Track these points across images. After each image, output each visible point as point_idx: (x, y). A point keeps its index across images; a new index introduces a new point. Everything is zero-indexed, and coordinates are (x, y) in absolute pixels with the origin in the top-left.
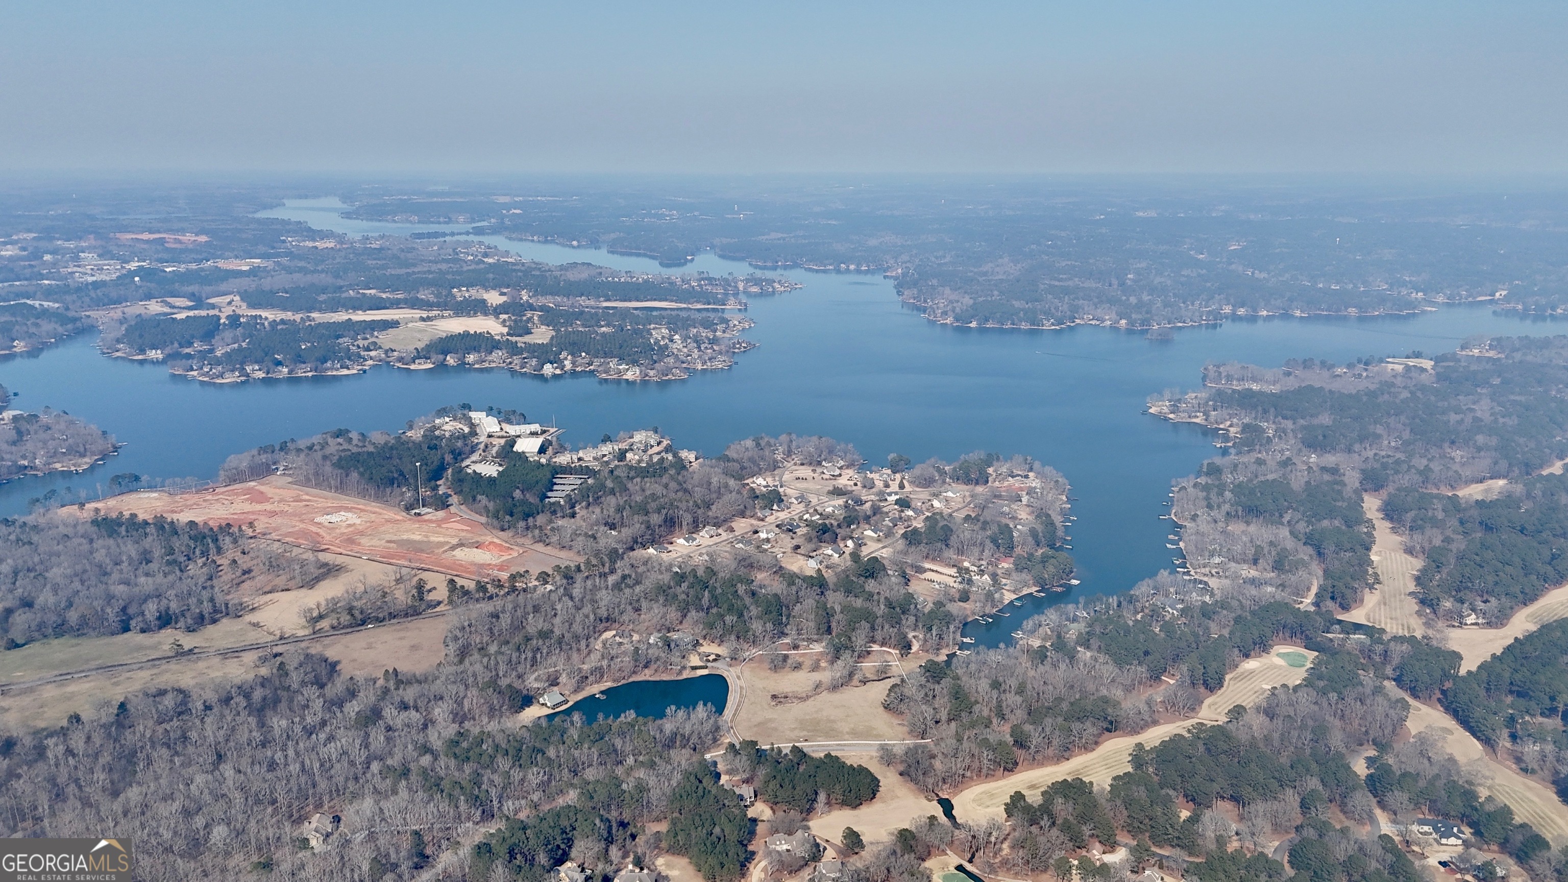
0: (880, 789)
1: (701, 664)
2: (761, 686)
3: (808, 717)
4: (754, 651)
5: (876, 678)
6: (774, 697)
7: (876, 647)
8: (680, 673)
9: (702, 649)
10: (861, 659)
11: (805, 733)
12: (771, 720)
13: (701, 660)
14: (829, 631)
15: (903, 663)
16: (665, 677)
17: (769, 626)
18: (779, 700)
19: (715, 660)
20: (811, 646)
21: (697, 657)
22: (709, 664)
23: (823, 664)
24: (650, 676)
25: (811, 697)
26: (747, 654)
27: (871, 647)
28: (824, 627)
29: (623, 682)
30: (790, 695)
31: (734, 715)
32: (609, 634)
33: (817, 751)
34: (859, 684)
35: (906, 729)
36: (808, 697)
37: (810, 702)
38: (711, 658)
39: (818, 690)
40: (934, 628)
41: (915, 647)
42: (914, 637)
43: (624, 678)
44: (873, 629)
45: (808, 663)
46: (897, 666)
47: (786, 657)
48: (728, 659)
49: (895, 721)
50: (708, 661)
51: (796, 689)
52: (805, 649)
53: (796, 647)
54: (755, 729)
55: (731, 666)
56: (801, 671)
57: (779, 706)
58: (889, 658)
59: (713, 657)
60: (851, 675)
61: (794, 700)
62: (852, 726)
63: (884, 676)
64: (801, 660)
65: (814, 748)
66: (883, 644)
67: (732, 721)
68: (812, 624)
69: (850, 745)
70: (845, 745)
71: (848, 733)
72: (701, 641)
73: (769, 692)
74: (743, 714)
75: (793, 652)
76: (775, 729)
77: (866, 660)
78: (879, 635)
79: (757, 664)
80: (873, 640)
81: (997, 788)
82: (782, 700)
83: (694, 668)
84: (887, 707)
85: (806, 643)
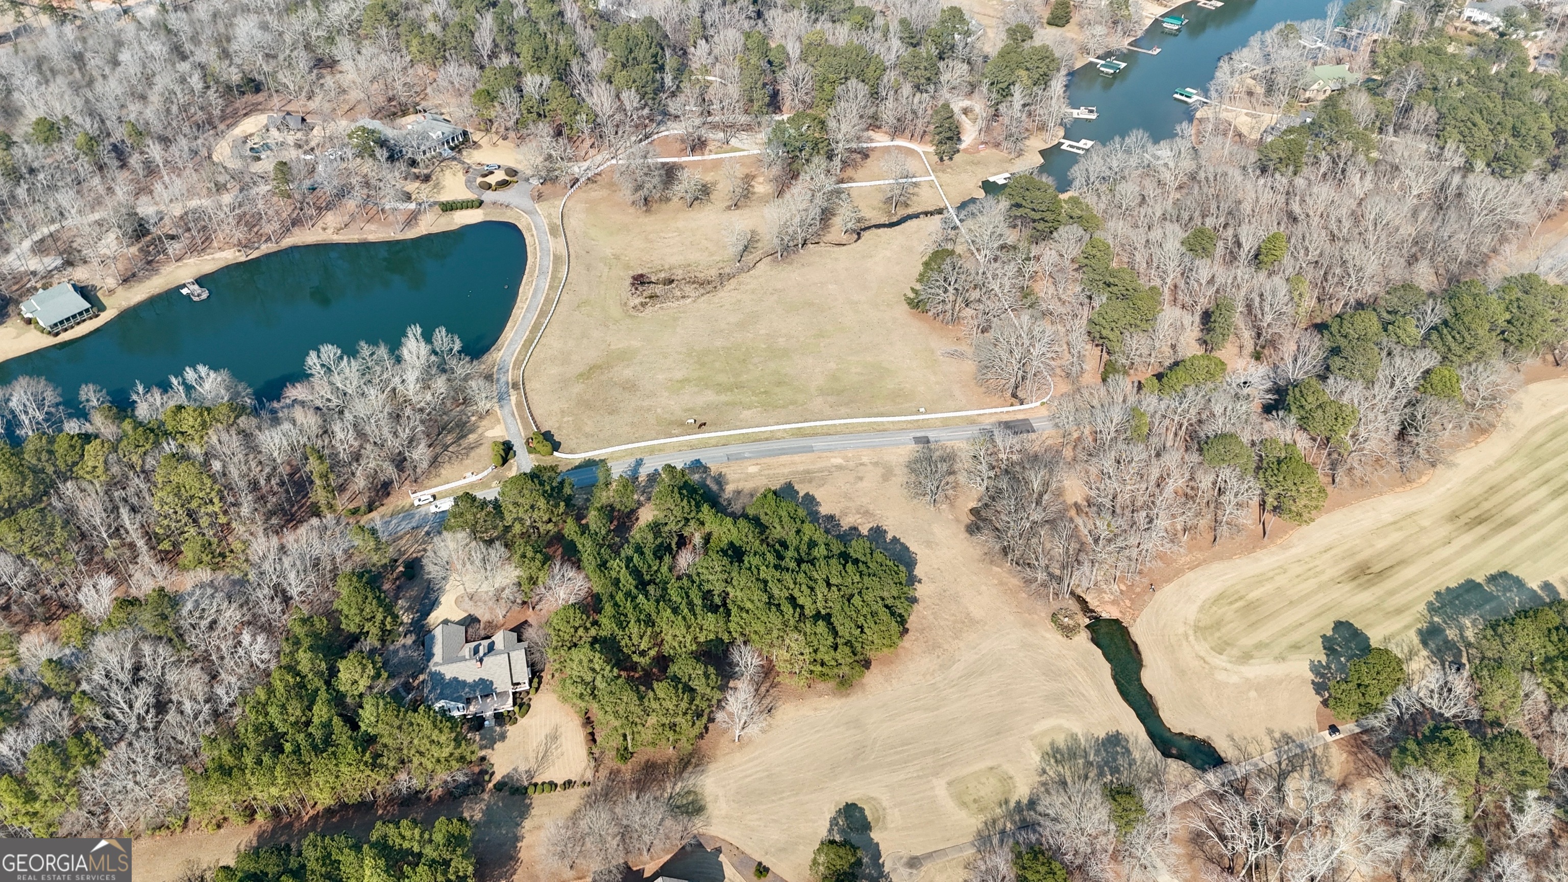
0: (921, 591)
1: (468, 195)
2: (608, 252)
3: (719, 343)
4: (599, 158)
5: (884, 220)
6: (640, 281)
7: (880, 140)
8: (412, 219)
9: (473, 157)
10: (850, 172)
11: (710, 397)
12: (625, 356)
13: (469, 184)
14: (774, 103)
15: (946, 178)
16: (374, 233)
17: (630, 98)
18: (649, 290)
19: (503, 184)
20: (733, 142)
21: (461, 178)
22: (488, 196)
23: (761, 187)
24: (338, 230)
25: (730, 277)
26: (585, 165)
27: (872, 140)
28: (761, 97)
29: (266, 248)
30: (679, 274)
31: (529, 342)
32: (251, 125)
33: (739, 458)
34: (844, 238)
35: (969, 366)
36: (724, 278)
37: (726, 295)
38: (492, 180)
39: (749, 258)
40: (1017, 90)
41: (970, 135)
42: (965, 111)
43: (269, 239)
44: (875, 94)
45: (724, 188)
46: (931, 184)
47: (670, 173)
48: (535, 182)
49: (940, 344)
50: (489, 187)
51: (693, 256)
52: (720, 150)
53: (698, 145)
54: (577, 388)
55: (540, 197)
56: (708, 208)
57: (649, 310)
58: (912, 165)
59: (500, 176)
60: (826, 215)
61: (688, 289)
62: (832, 365)
63: (902, 212)
64: (709, 178)
65: (733, 449)
66: (897, 131)
67: (518, 364)
68: (734, 90)
69: (827, 433)
70: (814, 434)
71: (822, 392)
72: (476, 136)
73: (627, 267)
74: (552, 342)
75: (691, 158)
76: (630, 387)
77: (861, 173)
78: (889, 111)
79: (604, 193)
80: (874, 123)
81: (1260, 580)
82: (659, 289)
83: (449, 207)
84: (916, 304)
85: (721, 135)
